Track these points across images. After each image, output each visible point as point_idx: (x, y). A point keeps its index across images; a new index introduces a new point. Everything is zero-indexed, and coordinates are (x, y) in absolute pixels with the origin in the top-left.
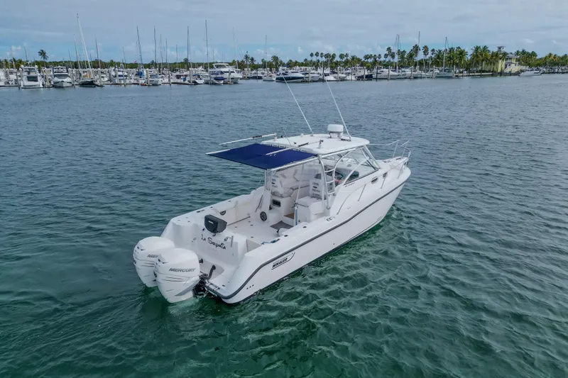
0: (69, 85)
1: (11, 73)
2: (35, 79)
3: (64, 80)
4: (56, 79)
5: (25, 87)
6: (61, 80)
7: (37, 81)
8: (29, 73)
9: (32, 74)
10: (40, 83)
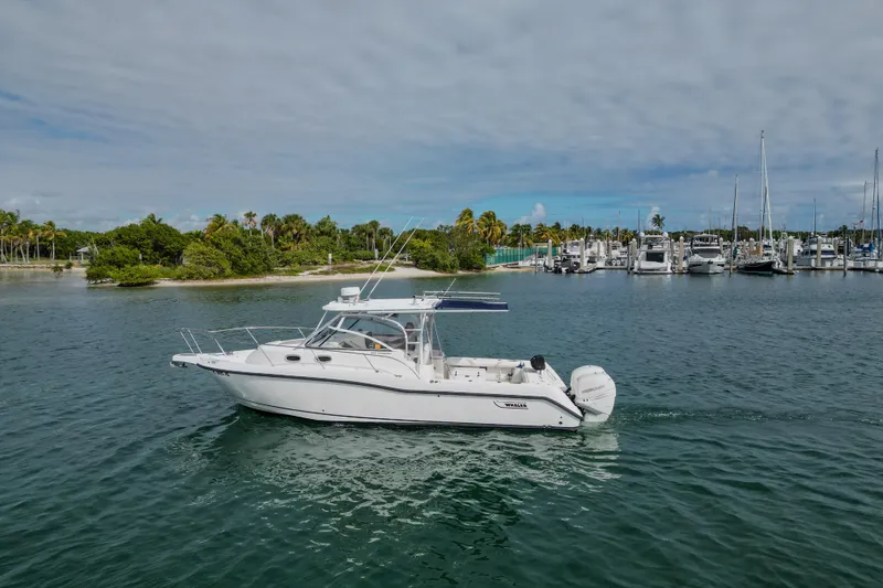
0: (719, 269)
1: (615, 248)
2: (658, 257)
3: (713, 260)
4: (697, 258)
5: (641, 272)
6: (707, 260)
7: (661, 260)
8: (651, 246)
9: (657, 248)
10: (667, 264)
